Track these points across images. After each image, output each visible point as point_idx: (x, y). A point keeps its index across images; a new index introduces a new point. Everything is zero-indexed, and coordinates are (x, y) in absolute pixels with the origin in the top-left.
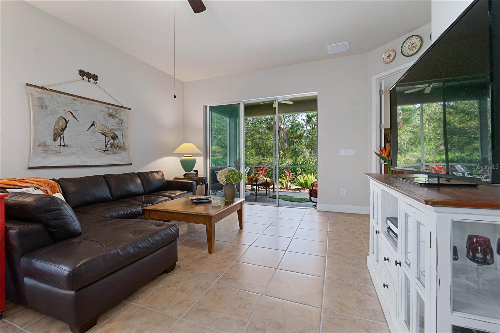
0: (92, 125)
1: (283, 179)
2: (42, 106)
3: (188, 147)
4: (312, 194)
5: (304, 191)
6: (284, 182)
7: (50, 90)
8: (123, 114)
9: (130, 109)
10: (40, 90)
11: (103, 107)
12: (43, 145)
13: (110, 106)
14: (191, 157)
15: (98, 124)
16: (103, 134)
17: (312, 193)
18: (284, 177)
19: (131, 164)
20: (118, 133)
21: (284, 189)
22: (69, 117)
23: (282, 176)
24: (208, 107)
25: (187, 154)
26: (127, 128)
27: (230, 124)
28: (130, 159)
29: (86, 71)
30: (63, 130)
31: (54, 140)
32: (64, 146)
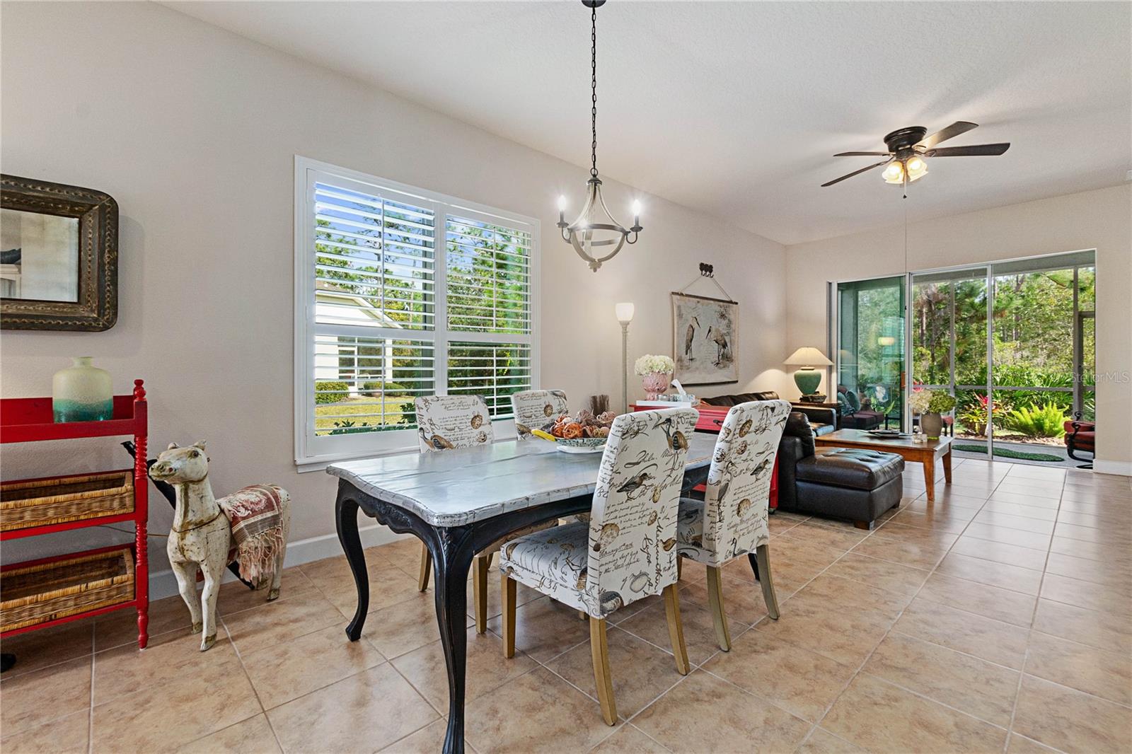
0: (710, 331)
1: (973, 414)
2: (680, 315)
3: (809, 355)
4: (1074, 443)
5: (1035, 442)
6: (975, 421)
7: (687, 295)
8: (731, 312)
9: (737, 303)
10: (678, 297)
11: (715, 306)
13: (721, 303)
14: (813, 369)
15: (713, 329)
16: (717, 342)
17: (1073, 440)
18: (976, 411)
19: (737, 382)
20: (727, 339)
21: (976, 435)
22: (695, 326)
23: (970, 407)
24: (833, 284)
25: (805, 366)
26: (734, 331)
27: (843, 303)
28: (737, 374)
29: (705, 263)
30: (691, 340)
31: (687, 354)
32: (692, 360)
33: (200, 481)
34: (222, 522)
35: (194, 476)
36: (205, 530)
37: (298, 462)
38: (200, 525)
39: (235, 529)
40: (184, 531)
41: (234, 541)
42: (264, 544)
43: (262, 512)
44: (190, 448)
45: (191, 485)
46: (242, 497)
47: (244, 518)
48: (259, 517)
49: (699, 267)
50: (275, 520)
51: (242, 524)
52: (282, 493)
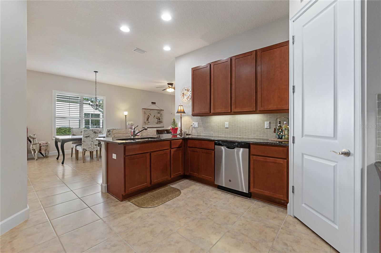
0: (154, 116)
2: (145, 113)
7: (147, 109)
8: (162, 112)
9: (163, 110)
10: (144, 109)
11: (156, 111)
12: (145, 122)
13: (158, 110)
15: (156, 116)
16: (157, 118)
19: (164, 127)
20: (160, 118)
22: (150, 115)
26: (163, 116)
28: (163, 125)
29: (153, 102)
30: (148, 118)
31: (147, 121)
32: (149, 122)
33: (35, 138)
34: (38, 144)
35: (34, 138)
36: (36, 145)
37: (53, 139)
38: (35, 144)
39: (40, 145)
40: (33, 145)
41: (40, 147)
42: (45, 149)
43: (45, 144)
44: (34, 134)
45: (34, 139)
46: (42, 142)
47: (42, 144)
48: (45, 145)
49: (151, 103)
50: (47, 146)
51: (41, 145)
52: (49, 143)
